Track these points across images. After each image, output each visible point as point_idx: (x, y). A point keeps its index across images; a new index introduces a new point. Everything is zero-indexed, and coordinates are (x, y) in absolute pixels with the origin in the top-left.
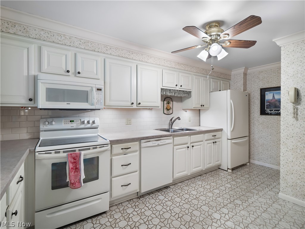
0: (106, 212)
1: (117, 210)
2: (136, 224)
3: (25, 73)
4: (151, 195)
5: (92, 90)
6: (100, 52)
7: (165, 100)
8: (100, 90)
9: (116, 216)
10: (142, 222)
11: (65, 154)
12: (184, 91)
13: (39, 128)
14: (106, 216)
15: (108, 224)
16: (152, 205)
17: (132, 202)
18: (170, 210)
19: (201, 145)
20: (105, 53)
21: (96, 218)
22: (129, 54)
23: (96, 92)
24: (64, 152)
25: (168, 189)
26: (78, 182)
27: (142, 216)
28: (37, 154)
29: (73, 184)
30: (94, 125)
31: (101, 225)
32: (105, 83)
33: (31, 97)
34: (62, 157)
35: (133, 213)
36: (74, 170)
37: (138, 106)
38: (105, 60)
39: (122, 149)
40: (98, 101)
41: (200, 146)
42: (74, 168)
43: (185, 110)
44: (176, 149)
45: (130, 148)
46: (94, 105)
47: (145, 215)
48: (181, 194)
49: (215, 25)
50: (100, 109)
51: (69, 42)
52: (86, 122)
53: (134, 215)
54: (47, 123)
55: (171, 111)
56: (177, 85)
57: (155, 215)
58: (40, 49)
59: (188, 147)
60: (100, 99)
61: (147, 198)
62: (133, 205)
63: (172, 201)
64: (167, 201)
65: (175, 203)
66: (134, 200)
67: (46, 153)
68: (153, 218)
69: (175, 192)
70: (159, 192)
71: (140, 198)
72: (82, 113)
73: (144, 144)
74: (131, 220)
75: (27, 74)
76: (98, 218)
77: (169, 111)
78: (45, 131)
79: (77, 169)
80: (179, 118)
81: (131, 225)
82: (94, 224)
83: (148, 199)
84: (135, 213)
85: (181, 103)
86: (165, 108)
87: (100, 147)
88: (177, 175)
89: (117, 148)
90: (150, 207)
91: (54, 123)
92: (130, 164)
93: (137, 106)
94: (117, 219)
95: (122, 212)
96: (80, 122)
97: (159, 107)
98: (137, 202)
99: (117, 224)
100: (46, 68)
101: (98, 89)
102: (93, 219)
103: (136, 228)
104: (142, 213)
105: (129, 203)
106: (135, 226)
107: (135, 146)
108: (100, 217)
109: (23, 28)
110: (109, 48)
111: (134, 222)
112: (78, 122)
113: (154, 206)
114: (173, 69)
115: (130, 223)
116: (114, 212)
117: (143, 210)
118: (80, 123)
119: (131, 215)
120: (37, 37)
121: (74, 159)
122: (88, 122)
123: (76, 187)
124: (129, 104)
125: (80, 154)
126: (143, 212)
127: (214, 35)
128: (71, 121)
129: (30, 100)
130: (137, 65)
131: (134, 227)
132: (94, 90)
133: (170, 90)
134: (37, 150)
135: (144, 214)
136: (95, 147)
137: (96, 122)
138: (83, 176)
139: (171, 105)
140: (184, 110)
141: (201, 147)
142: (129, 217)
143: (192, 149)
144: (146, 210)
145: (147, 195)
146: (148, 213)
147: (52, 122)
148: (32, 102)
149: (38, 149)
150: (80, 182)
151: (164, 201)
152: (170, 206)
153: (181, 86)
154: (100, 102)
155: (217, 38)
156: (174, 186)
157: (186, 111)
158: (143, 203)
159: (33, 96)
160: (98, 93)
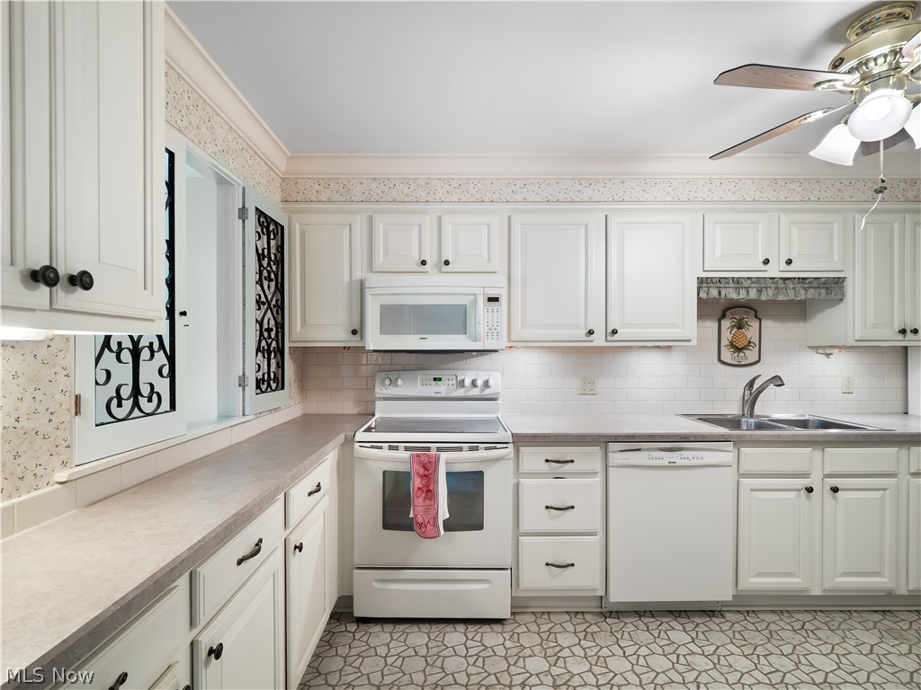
0: (505, 622)
1: (534, 628)
2: (573, 680)
3: (346, 279)
4: (646, 620)
5: (475, 302)
6: (497, 202)
7: (723, 316)
8: (496, 300)
9: (525, 641)
10: (590, 679)
11: (408, 454)
12: (803, 279)
13: (374, 393)
14: (500, 630)
15: (501, 651)
16: (638, 646)
17: (579, 621)
18: (695, 680)
19: (885, 490)
20: (510, 200)
21: (478, 626)
22: (579, 187)
23: (485, 306)
24: (407, 449)
25: (717, 620)
26: (431, 522)
27: (596, 665)
28: (357, 445)
29: (420, 525)
30: (487, 391)
31: (483, 648)
32: (509, 279)
33: (356, 326)
34: (400, 460)
35: (572, 648)
36: (424, 495)
37: (609, 338)
38: (509, 218)
39: (547, 461)
40: (490, 329)
41: (881, 492)
42: (425, 489)
43: (825, 350)
44: (752, 490)
45: (572, 461)
46: (480, 340)
47: (607, 668)
48: (760, 650)
49: (889, 15)
50: (496, 351)
51: (424, 194)
52: (468, 383)
53: (574, 655)
54: (387, 382)
55: (751, 355)
56: (766, 262)
57: (638, 679)
58: (371, 219)
59: (810, 490)
60: (495, 325)
61: (630, 624)
62: (580, 628)
63: (715, 659)
64: (693, 653)
65: (725, 670)
66: (588, 617)
67: (372, 447)
68: (629, 683)
69: (737, 636)
70: (676, 617)
71: (606, 618)
72: (463, 359)
73: (616, 458)
74: (560, 662)
75: (348, 280)
76: (481, 630)
77: (742, 354)
78: (385, 399)
79: (430, 493)
80: (777, 381)
81: (558, 675)
82: (467, 639)
83: (630, 627)
84: (578, 650)
85: (802, 324)
86: (725, 342)
87: (486, 449)
88: (753, 582)
89: (534, 458)
90: (629, 651)
91: (400, 382)
92: (573, 507)
93: (607, 341)
94: (525, 648)
95: (545, 637)
96: (454, 382)
97: (689, 341)
98: (596, 624)
99: (521, 659)
100: (381, 260)
101: (490, 300)
102: (469, 626)
103: (567, 689)
104: (599, 657)
105: (570, 621)
106: (569, 683)
107: (589, 458)
108: (486, 628)
109: (342, 186)
110: (519, 184)
111: (569, 672)
112: (451, 383)
113: (644, 651)
114: (752, 206)
115: (555, 671)
116: (523, 629)
117: (605, 652)
118: (455, 385)
119: (566, 653)
120: (364, 198)
121: (425, 468)
122: (474, 384)
123: (428, 535)
124: (582, 333)
125: (437, 460)
126: (604, 658)
127: (875, 59)
128: (435, 379)
129: (354, 332)
130: (606, 216)
131: (565, 684)
132: (481, 301)
133: (737, 281)
134: (357, 439)
135: (606, 662)
136: (474, 447)
137: (491, 383)
138: (444, 513)
139: (751, 332)
140: (816, 348)
141: (882, 497)
142: (558, 655)
143: (833, 501)
144: (614, 655)
145: (631, 616)
146: (618, 664)
147: (396, 379)
148: (357, 337)
149: (361, 436)
150: (435, 525)
151: (682, 651)
152: (700, 673)
153: (789, 262)
154: (495, 332)
155: (898, 62)
156: (741, 617)
157: (828, 355)
158: (612, 633)
159: (359, 323)
160: (490, 308)
